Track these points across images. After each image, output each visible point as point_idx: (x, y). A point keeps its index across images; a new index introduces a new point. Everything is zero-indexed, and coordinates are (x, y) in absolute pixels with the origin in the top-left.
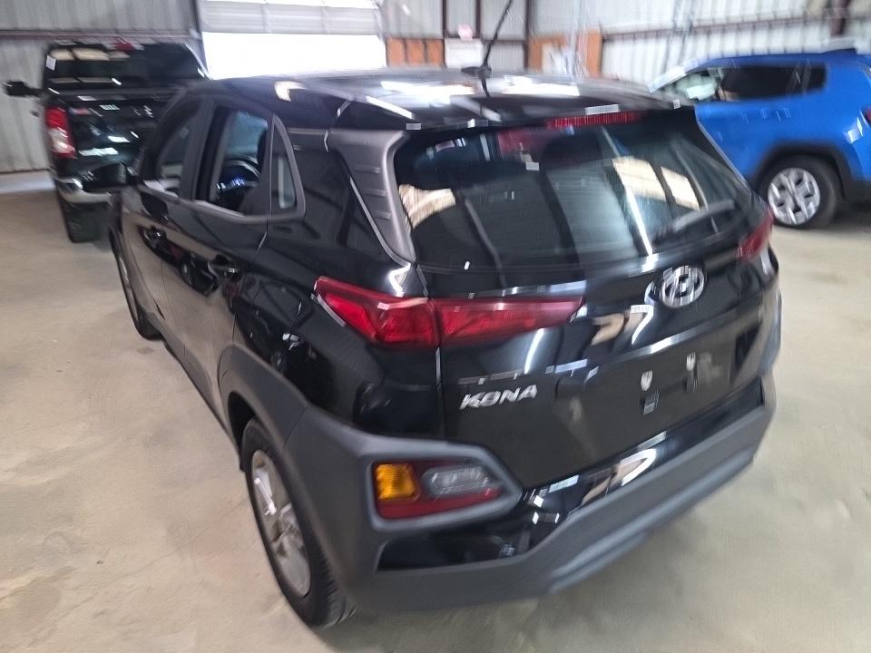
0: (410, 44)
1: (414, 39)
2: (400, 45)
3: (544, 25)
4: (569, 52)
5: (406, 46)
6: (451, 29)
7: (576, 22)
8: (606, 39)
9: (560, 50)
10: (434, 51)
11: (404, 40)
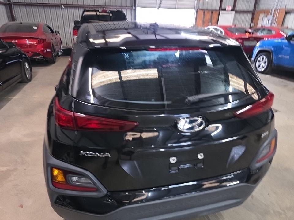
0: (206, 12)
1: (208, 10)
2: (202, 12)
3: (262, 6)
4: (270, 17)
5: (204, 12)
6: (223, 7)
7: (275, 6)
8: (287, 13)
9: (267, 16)
10: (215, 15)
11: (204, 11)
